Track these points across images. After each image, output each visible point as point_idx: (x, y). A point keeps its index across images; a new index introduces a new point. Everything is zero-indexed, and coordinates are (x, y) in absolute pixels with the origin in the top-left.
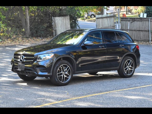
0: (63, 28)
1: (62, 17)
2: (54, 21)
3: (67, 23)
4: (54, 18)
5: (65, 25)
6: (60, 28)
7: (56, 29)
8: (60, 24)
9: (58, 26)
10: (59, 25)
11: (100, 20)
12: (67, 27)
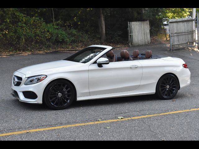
0: (141, 33)
1: (140, 22)
2: (130, 26)
3: (145, 28)
4: (130, 23)
5: (143, 30)
6: (136, 34)
7: (132, 34)
8: (137, 29)
9: (134, 32)
10: (136, 31)
11: (175, 24)
12: (145, 32)
